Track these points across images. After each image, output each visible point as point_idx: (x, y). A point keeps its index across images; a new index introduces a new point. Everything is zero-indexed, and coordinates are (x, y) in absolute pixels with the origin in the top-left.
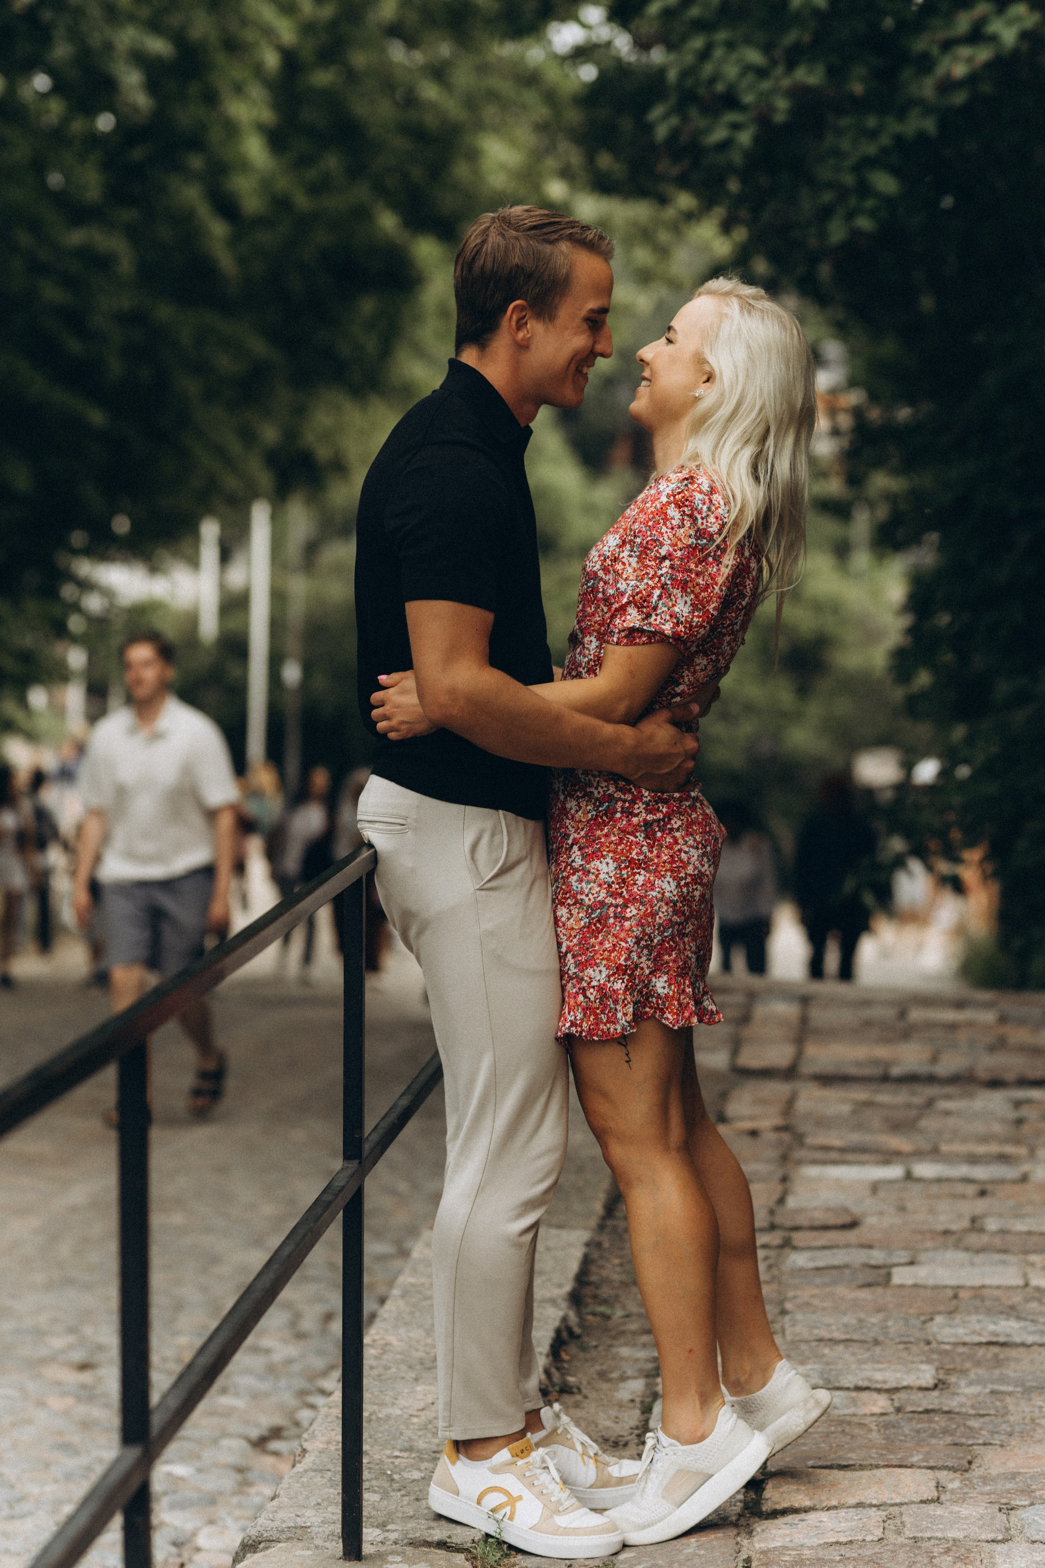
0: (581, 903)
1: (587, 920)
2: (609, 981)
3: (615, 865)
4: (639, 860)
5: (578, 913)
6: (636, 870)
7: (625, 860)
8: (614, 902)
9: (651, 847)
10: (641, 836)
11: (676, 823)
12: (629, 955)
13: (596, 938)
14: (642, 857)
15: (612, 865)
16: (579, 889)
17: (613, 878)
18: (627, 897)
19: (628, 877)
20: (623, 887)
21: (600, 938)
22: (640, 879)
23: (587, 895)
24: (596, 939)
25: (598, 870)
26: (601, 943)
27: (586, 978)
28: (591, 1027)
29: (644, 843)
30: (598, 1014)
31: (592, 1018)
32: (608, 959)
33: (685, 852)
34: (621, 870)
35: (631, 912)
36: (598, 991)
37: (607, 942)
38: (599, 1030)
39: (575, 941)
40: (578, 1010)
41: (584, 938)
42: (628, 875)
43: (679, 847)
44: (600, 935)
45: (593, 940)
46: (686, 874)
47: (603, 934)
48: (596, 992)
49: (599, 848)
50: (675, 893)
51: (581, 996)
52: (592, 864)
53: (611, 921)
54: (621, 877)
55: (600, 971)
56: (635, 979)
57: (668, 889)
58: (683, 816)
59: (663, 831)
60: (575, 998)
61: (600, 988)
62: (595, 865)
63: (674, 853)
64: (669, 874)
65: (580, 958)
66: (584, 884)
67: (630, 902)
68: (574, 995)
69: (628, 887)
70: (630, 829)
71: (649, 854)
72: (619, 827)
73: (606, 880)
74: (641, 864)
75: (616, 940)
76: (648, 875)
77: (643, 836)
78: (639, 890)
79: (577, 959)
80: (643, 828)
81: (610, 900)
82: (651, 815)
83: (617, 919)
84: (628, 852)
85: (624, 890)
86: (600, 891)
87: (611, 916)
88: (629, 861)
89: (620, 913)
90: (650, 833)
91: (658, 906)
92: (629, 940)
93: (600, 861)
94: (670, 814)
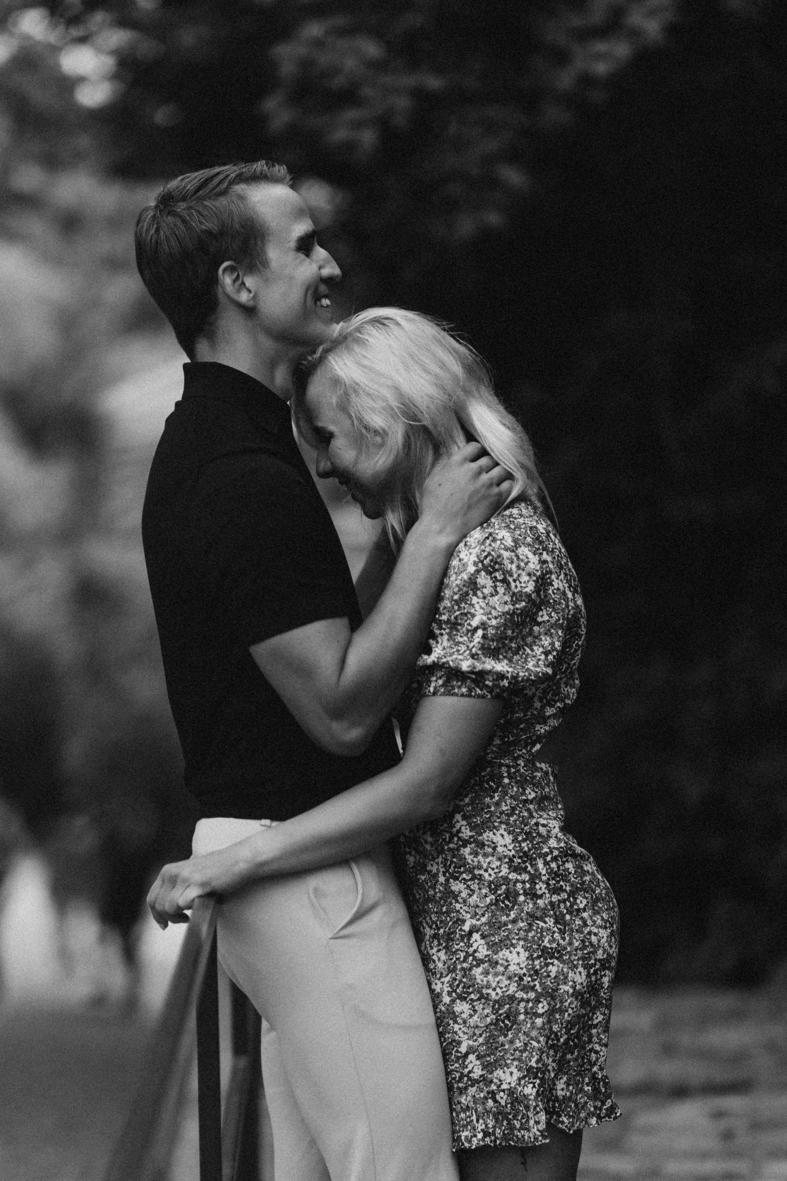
1: (494, 1017)
2: (519, 1084)
3: (527, 954)
4: (552, 949)
5: (483, 1009)
6: (549, 961)
8: (525, 996)
10: (550, 922)
11: (581, 902)
13: (506, 1036)
14: (554, 945)
15: (524, 955)
16: (485, 983)
18: (538, 991)
19: (541, 968)
21: (510, 1036)
22: (553, 970)
23: (494, 989)
24: (505, 1037)
25: (507, 961)
26: (511, 1042)
27: (495, 1080)
28: (506, 1132)
29: (555, 929)
30: (510, 1119)
31: (505, 1123)
32: (520, 1060)
33: (595, 934)
34: (533, 960)
35: (543, 1008)
36: (508, 1096)
37: (518, 1041)
38: (514, 1135)
39: (481, 1040)
40: (488, 1117)
41: (491, 1036)
42: (540, 966)
43: (588, 929)
44: (510, 1033)
45: (502, 1039)
46: (595, 959)
47: (512, 1031)
48: (506, 1096)
49: (506, 936)
50: (585, 984)
51: (490, 1101)
52: (501, 954)
54: (533, 968)
55: (511, 1073)
56: (544, 1083)
58: (587, 893)
59: (571, 913)
60: (483, 1103)
61: (511, 1092)
62: (504, 955)
64: (580, 963)
65: (488, 1059)
66: (490, 977)
67: (543, 996)
68: (483, 1100)
69: (541, 979)
70: (539, 914)
71: (561, 942)
72: (527, 912)
73: (516, 972)
74: (554, 953)
75: (527, 1039)
76: (561, 965)
77: (552, 920)
78: (551, 983)
79: (484, 1060)
80: (552, 912)
81: (520, 995)
82: (556, 896)
83: (528, 1016)
84: (539, 940)
85: (536, 983)
86: (509, 985)
87: (521, 1012)
88: (541, 950)
89: (531, 1008)
90: (560, 917)
91: (568, 1001)
92: (541, 1039)
93: (508, 951)
94: (574, 892)
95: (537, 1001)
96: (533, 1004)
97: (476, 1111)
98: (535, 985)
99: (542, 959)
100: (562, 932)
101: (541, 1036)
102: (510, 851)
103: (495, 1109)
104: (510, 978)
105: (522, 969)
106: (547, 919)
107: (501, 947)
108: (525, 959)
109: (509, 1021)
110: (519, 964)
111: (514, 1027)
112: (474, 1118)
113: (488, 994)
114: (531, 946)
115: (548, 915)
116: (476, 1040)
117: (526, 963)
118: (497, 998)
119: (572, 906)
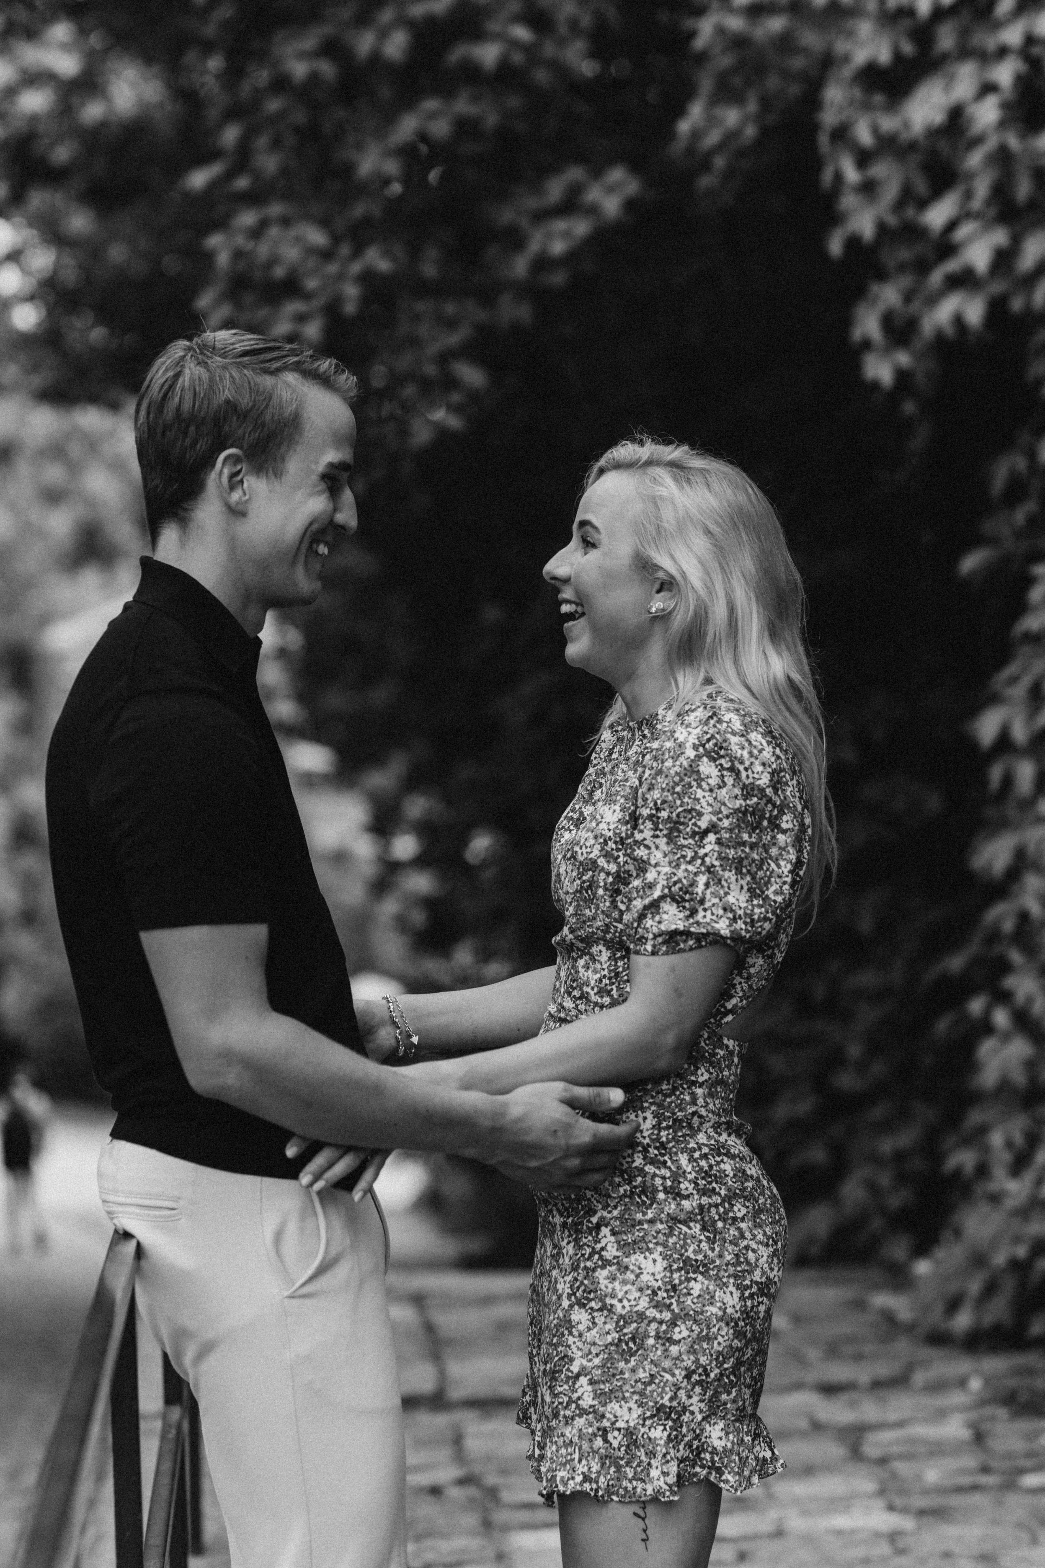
0: (611, 1310)
1: (617, 1336)
2: (643, 1424)
3: (665, 1264)
4: (696, 1261)
5: (605, 1323)
7: (679, 1259)
8: (658, 1316)
9: (711, 1241)
11: (739, 1210)
13: (627, 1362)
15: (661, 1264)
16: (610, 1290)
17: (660, 1282)
18: (676, 1311)
19: (681, 1283)
21: (633, 1363)
22: (696, 1288)
23: (620, 1301)
24: (626, 1364)
25: (640, 1268)
26: (633, 1371)
28: (611, 1483)
29: (702, 1237)
30: (621, 1466)
31: (612, 1469)
33: (753, 1251)
34: (672, 1272)
35: (680, 1333)
36: (625, 1436)
37: (641, 1370)
38: (620, 1487)
39: (597, 1361)
40: (594, 1458)
41: (610, 1358)
42: (680, 1280)
43: (745, 1243)
44: (633, 1359)
45: (622, 1365)
46: (752, 1281)
47: (637, 1358)
48: (621, 1437)
49: (643, 1237)
50: (738, 1308)
51: (599, 1439)
52: (633, 1258)
53: (651, 1341)
54: (670, 1282)
55: (630, 1409)
56: (681, 1427)
57: (731, 1303)
59: (724, 1221)
60: (591, 1440)
61: (629, 1433)
62: (636, 1260)
63: (739, 1250)
64: (732, 1280)
65: (602, 1387)
66: (617, 1284)
67: (681, 1318)
68: (590, 1436)
69: (679, 1297)
71: (709, 1253)
72: (668, 1213)
73: (650, 1284)
74: (698, 1267)
76: (706, 1282)
77: (699, 1226)
78: (693, 1303)
79: (597, 1387)
80: (699, 1217)
81: (652, 1313)
82: (706, 1198)
84: (681, 1248)
85: (673, 1300)
86: (639, 1298)
87: (651, 1334)
88: (683, 1261)
89: (664, 1332)
90: (709, 1223)
91: (717, 1327)
92: (677, 1372)
93: (642, 1256)
94: (731, 1198)
95: (673, 1323)
96: (668, 1327)
97: (580, 1448)
98: (671, 1304)
99: (683, 1272)
103: (604, 1451)
104: (641, 1290)
105: (657, 1281)
106: (693, 1224)
107: (634, 1250)
108: (662, 1269)
109: (635, 1343)
110: (653, 1274)
111: (640, 1352)
112: (576, 1456)
113: (612, 1306)
114: (671, 1255)
115: (694, 1220)
116: (590, 1360)
117: (662, 1275)
118: (624, 1313)
119: (726, 1212)
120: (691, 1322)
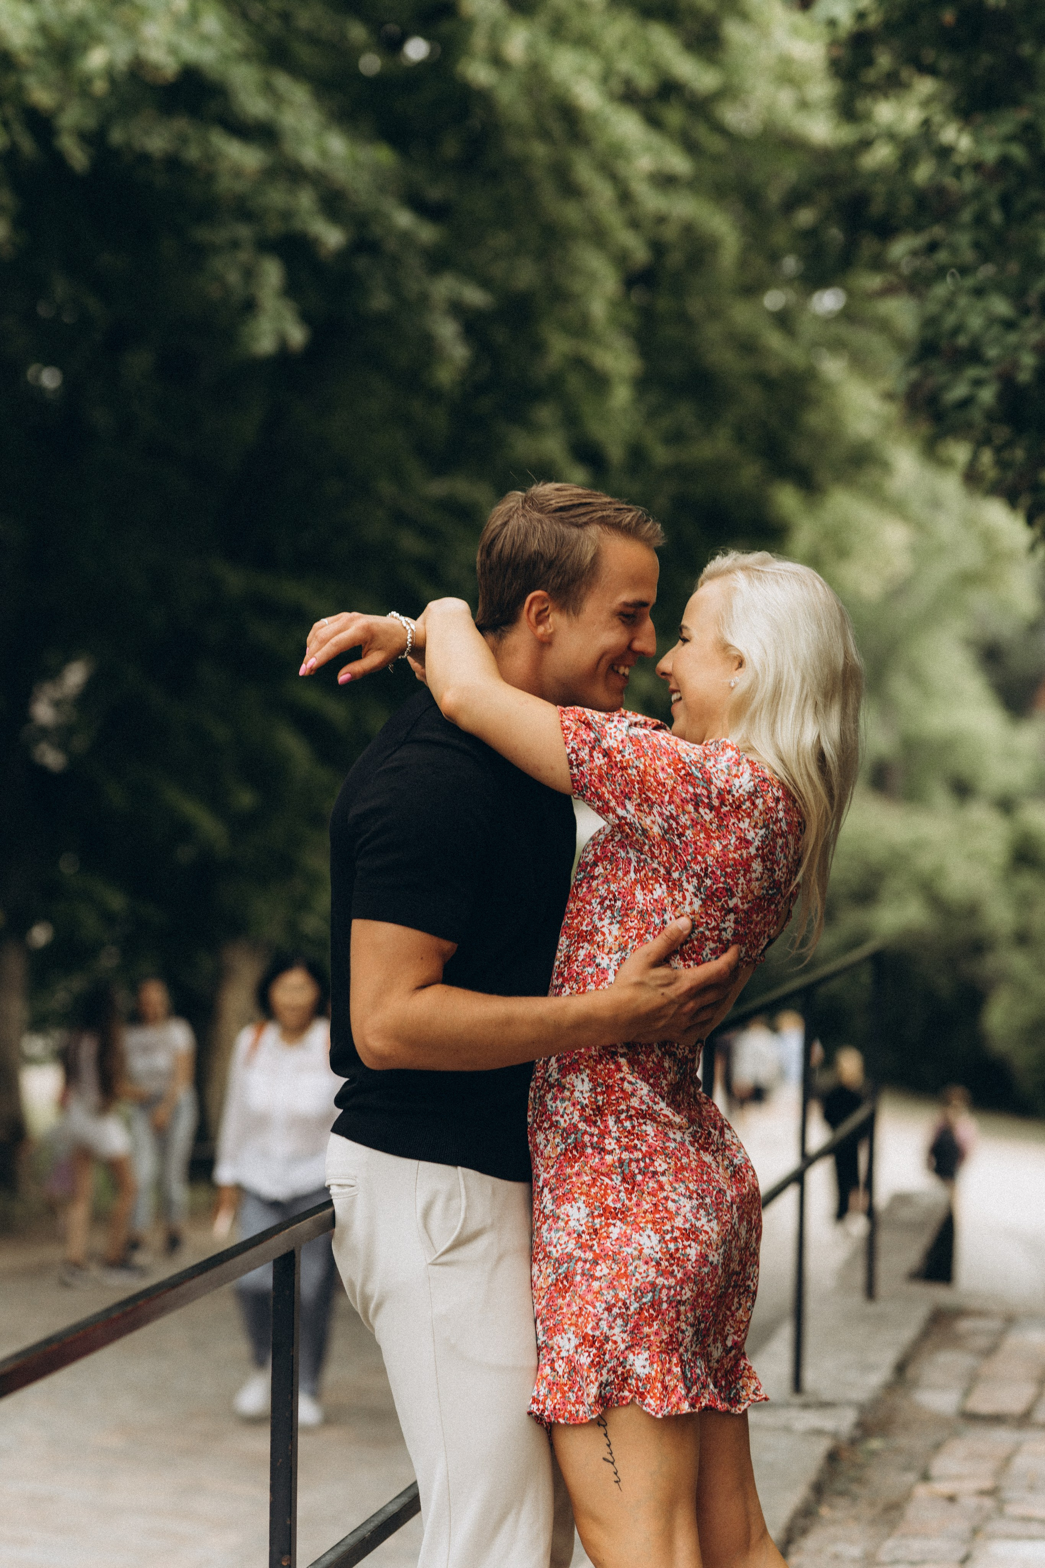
0: (549, 1256)
1: (555, 1277)
3: (587, 1211)
4: (615, 1208)
5: (547, 1268)
6: (610, 1221)
7: (600, 1207)
8: (583, 1256)
10: (617, 1179)
11: (660, 1165)
12: (597, 1324)
13: (564, 1298)
14: (619, 1205)
15: (585, 1211)
16: (548, 1240)
17: (584, 1227)
18: (598, 1252)
19: (601, 1228)
20: (594, 1239)
21: (568, 1299)
22: (615, 1232)
23: (555, 1246)
25: (568, 1216)
26: (569, 1305)
27: (555, 1347)
28: (557, 1407)
29: (622, 1188)
30: (565, 1392)
31: (558, 1395)
32: (576, 1326)
33: (673, 1201)
34: (593, 1218)
35: (601, 1270)
36: (568, 1364)
37: (574, 1304)
38: (565, 1411)
39: (543, 1302)
40: (542, 1384)
41: (552, 1298)
42: (601, 1225)
43: (665, 1194)
44: (567, 1295)
45: (557, 1301)
46: (672, 1226)
48: (565, 1364)
49: (571, 1189)
50: (657, 1249)
51: (548, 1368)
52: (562, 1208)
53: (578, 1278)
54: (592, 1226)
55: (569, 1340)
56: (604, 1354)
58: (670, 1158)
59: (644, 1174)
60: (542, 1370)
61: (571, 1361)
63: (659, 1201)
64: (650, 1226)
65: (547, 1322)
66: (552, 1233)
69: (600, 1239)
70: (604, 1169)
71: (627, 1202)
72: (591, 1166)
74: (617, 1214)
75: (582, 1303)
76: (624, 1227)
77: (620, 1178)
78: (612, 1244)
79: (545, 1324)
80: (619, 1170)
81: (578, 1253)
82: (627, 1153)
83: (585, 1277)
84: (602, 1197)
85: (595, 1242)
87: (578, 1272)
88: (603, 1209)
89: (588, 1270)
90: (629, 1176)
91: (634, 1264)
92: (598, 1304)
93: (570, 1205)
94: (650, 1155)
98: (593, 1245)
99: (603, 1218)
100: (629, 1192)
101: (597, 1301)
102: (585, 1099)
103: (552, 1378)
105: (581, 1225)
106: (614, 1177)
107: (564, 1201)
108: (586, 1215)
109: (567, 1281)
111: (572, 1288)
113: (550, 1251)
114: (593, 1203)
115: (615, 1173)
117: (586, 1220)
119: (646, 1167)
120: (610, 1262)
